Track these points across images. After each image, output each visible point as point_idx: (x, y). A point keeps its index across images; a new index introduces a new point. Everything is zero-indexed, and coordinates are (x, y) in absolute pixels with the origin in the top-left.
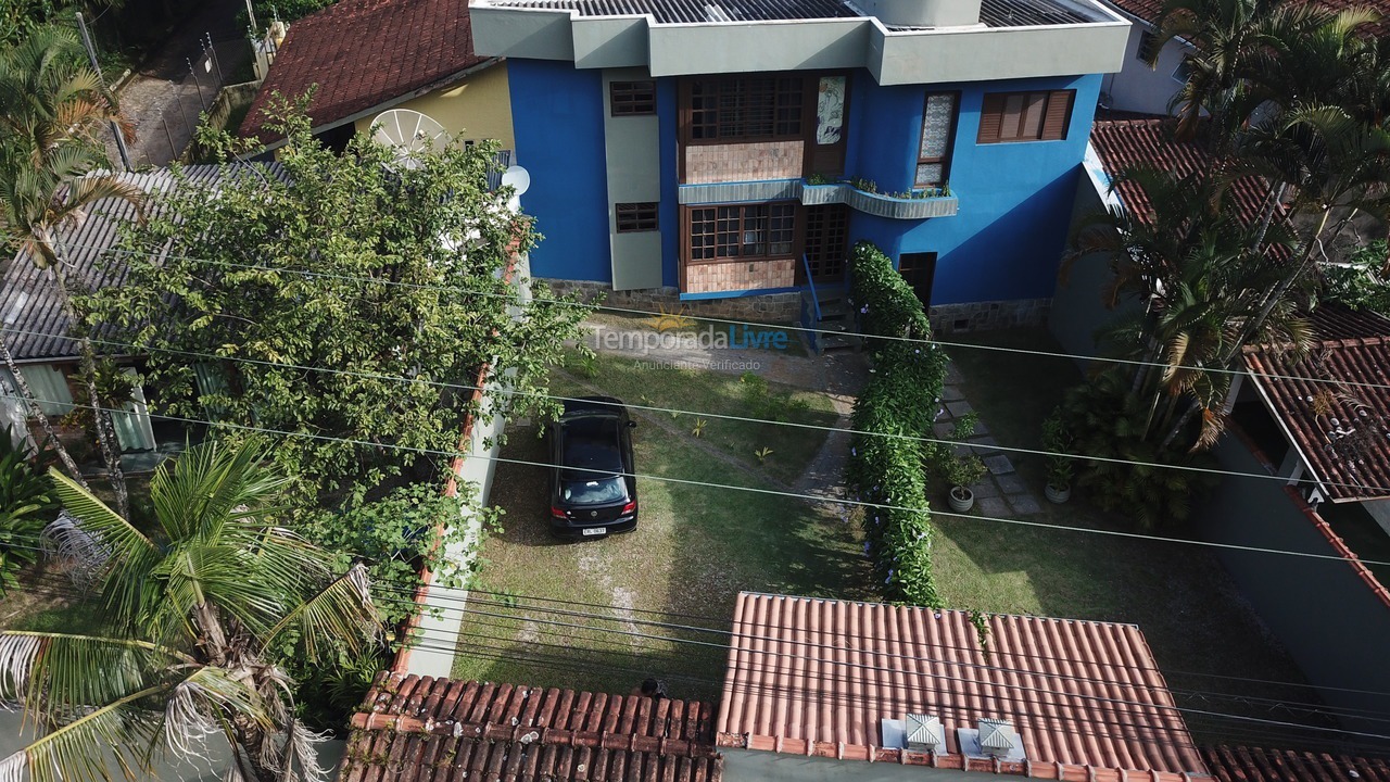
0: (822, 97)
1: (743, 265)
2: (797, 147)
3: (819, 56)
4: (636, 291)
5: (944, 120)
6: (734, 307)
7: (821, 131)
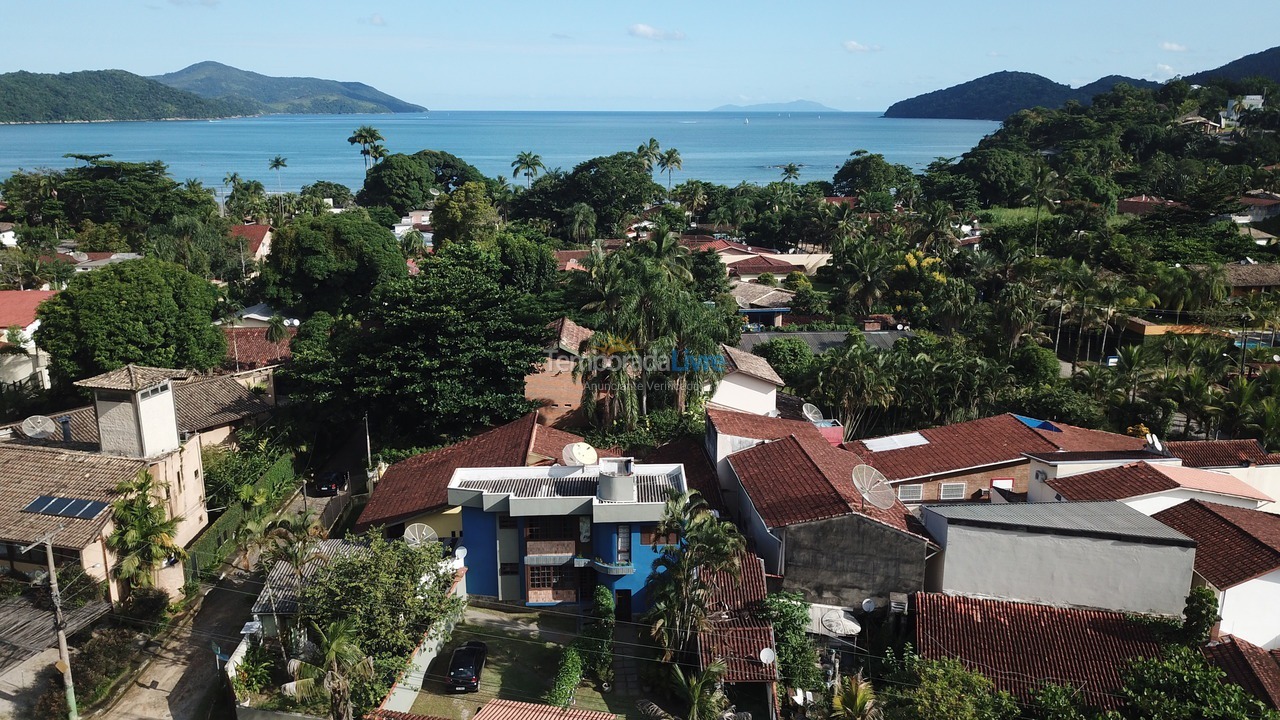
0: (581, 526)
1: (552, 592)
2: (572, 543)
3: (574, 511)
4: (510, 601)
5: (625, 537)
6: (552, 610)
7: (582, 538)
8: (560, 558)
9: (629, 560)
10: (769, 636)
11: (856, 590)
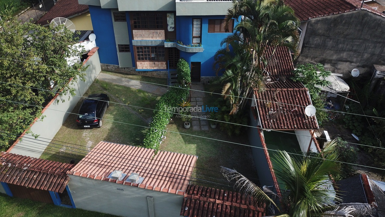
0: (168, 19)
1: (151, 63)
2: (163, 32)
3: (163, 7)
4: (126, 68)
5: (199, 26)
6: (151, 74)
7: (169, 28)
8: (155, 41)
9: (200, 44)
10: (306, 94)
11: (348, 63)
